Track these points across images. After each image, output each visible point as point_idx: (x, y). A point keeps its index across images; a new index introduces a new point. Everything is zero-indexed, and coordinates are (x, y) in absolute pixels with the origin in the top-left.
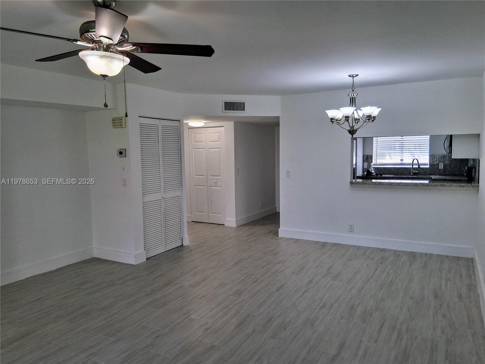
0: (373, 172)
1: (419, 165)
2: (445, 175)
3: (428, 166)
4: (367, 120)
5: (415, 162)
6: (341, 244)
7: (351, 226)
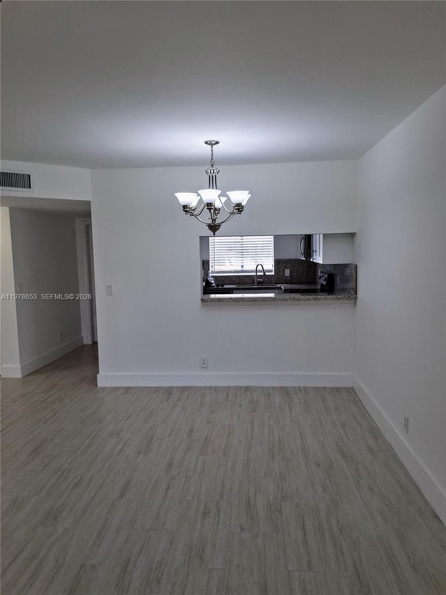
0: (213, 282)
1: (264, 273)
2: (292, 283)
3: (273, 273)
4: (235, 211)
5: (260, 268)
6: (192, 387)
7: (204, 360)
